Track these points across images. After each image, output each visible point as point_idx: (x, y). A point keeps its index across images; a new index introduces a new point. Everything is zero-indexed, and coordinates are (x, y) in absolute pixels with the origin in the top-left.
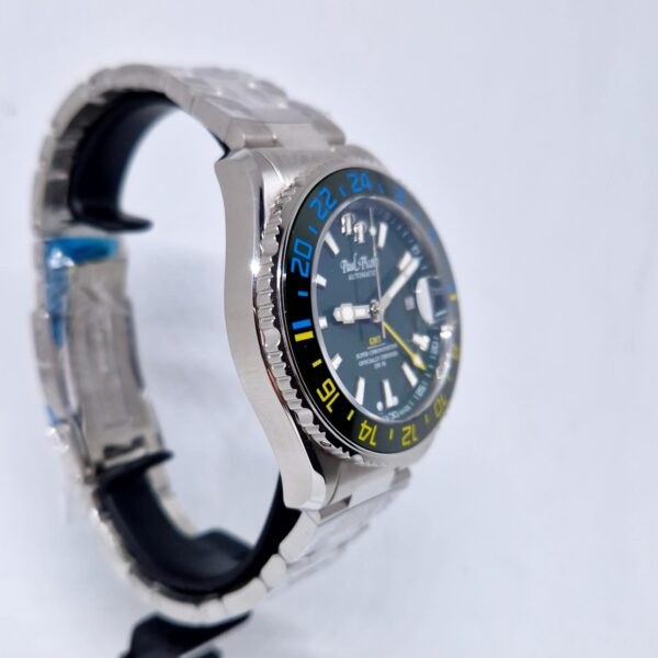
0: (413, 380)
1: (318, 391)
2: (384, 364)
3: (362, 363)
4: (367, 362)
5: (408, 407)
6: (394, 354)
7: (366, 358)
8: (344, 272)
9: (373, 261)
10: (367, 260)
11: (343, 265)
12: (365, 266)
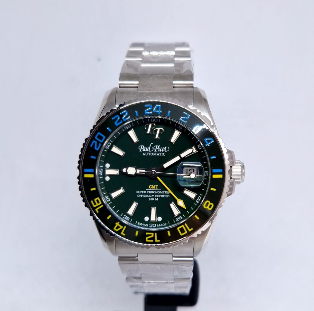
0: (176, 212)
1: (92, 201)
2: (157, 199)
3: (140, 196)
4: (143, 196)
5: (165, 224)
6: (166, 196)
7: (144, 194)
8: (140, 151)
9: (165, 149)
10: (160, 147)
11: (140, 148)
12: (157, 150)
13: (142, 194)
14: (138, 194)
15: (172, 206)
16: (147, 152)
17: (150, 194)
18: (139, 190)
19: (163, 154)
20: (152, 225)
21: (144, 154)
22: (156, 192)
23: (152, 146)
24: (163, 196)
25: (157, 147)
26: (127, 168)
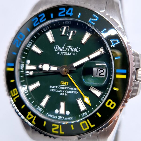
1: (11, 92)
3: (52, 90)
4: (55, 91)
5: (72, 118)
6: (75, 92)
7: (56, 89)
8: (56, 50)
9: (76, 49)
10: (72, 48)
11: (56, 47)
12: (70, 50)
13: (54, 89)
14: (51, 88)
15: (80, 102)
16: (61, 51)
17: (61, 89)
18: (52, 85)
19: (74, 54)
20: (60, 118)
21: (58, 53)
22: (66, 88)
23: (66, 46)
24: (72, 92)
25: (70, 47)
26: (43, 65)
